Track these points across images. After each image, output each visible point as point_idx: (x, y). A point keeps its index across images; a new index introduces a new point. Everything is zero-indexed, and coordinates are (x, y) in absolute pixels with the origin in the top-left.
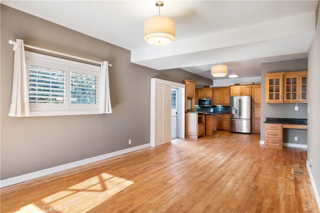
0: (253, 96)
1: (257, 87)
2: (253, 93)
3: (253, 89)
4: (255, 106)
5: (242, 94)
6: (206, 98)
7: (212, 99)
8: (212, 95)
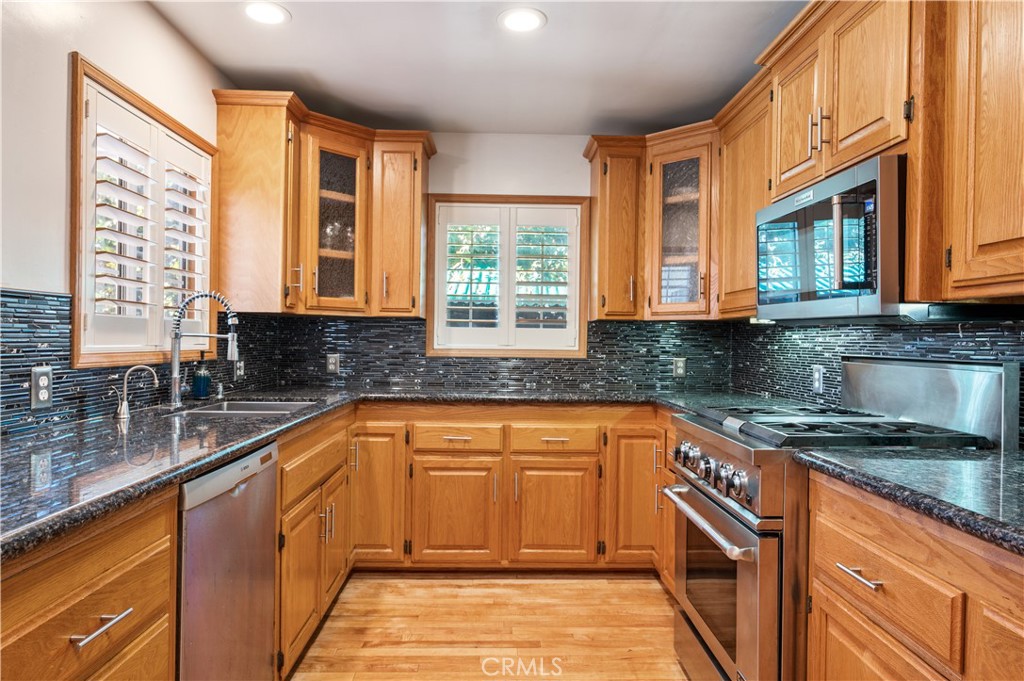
6: (836, 160)
7: (905, 157)
8: (918, 75)
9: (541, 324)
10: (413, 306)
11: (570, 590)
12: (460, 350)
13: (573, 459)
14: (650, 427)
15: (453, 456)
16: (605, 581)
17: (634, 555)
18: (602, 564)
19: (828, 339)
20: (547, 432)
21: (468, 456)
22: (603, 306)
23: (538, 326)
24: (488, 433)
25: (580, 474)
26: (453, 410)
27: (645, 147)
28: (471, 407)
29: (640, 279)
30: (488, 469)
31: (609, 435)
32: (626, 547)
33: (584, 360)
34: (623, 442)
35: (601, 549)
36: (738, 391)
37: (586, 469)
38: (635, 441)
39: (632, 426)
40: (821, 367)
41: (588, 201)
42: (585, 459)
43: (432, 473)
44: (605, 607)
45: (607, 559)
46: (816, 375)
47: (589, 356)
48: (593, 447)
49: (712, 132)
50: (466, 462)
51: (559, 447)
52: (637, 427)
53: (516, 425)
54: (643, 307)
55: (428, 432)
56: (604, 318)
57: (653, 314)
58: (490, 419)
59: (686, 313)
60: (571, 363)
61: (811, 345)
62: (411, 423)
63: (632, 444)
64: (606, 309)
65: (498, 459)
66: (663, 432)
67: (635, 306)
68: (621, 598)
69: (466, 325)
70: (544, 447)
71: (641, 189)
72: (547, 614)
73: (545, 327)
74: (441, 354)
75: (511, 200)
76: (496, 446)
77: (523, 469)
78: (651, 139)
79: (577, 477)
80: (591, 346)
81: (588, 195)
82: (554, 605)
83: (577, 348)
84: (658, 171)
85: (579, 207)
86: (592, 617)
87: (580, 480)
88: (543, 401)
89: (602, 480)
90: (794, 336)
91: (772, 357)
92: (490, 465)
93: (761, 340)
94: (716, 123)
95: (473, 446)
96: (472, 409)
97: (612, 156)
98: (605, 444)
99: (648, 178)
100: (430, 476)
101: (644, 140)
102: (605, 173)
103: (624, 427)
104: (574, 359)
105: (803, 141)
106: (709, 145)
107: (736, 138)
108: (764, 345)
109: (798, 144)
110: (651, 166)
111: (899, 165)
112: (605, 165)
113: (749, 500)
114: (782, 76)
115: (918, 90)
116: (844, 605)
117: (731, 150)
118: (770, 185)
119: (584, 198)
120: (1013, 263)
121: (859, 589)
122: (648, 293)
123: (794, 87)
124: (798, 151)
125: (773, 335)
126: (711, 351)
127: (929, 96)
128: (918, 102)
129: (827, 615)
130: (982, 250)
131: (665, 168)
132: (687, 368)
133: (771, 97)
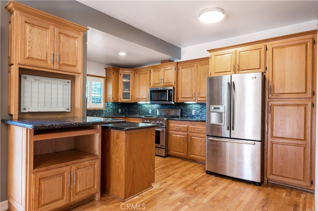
0: (268, 75)
1: (282, 47)
2: (269, 66)
3: (269, 52)
4: (275, 103)
5: (237, 69)
6: (164, 85)
7: (174, 87)
8: (176, 79)
19: (152, 106)
22: (113, 99)
46: (150, 111)
54: (119, 100)
57: (121, 101)
59: (126, 101)
61: (148, 107)
64: (114, 100)
71: (119, 78)
83: (103, 107)
84: (122, 75)
85: (104, 79)
94: (133, 70)
97: (114, 71)
99: (120, 76)
101: (120, 69)
105: (158, 80)
106: (132, 73)
107: (139, 74)
108: (137, 107)
109: (157, 81)
110: (121, 74)
111: (174, 88)
112: (113, 73)
113: (163, 124)
114: (153, 70)
115: (176, 81)
116: (174, 132)
117: (138, 75)
118: (150, 84)
119: (105, 77)
120: (185, 99)
121: (177, 130)
122: (120, 97)
123: (156, 73)
124: (157, 82)
125: (140, 105)
126: (124, 108)
127: (177, 82)
128: (176, 82)
129: (172, 134)
130: (182, 98)
131: (123, 75)
132: (121, 111)
133: (150, 72)
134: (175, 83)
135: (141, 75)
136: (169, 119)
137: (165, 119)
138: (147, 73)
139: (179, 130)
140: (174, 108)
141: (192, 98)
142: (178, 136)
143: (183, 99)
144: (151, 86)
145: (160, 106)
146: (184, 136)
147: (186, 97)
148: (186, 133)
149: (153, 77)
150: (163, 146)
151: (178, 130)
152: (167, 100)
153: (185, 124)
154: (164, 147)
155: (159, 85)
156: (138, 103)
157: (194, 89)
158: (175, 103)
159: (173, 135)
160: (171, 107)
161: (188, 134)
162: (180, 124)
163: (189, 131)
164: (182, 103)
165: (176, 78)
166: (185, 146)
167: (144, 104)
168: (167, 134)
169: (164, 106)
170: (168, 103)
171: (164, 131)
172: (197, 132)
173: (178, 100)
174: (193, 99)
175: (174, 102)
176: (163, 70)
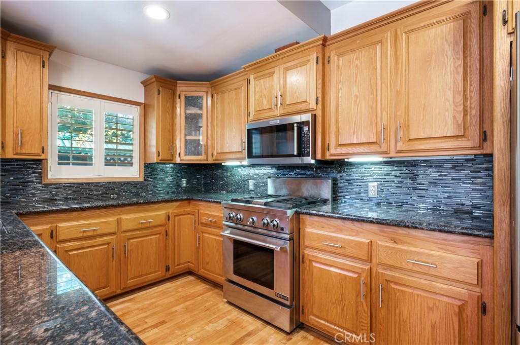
6: (285, 111)
7: (315, 115)
8: (320, 91)
9: (116, 164)
10: (43, 153)
11: (157, 293)
12: (68, 179)
13: (154, 230)
14: (187, 210)
15: (86, 240)
16: (169, 283)
17: (182, 267)
18: (168, 276)
19: (256, 171)
20: (141, 218)
21: (96, 239)
22: (159, 156)
23: (115, 165)
24: (109, 223)
25: (157, 236)
26: (85, 214)
27: (176, 86)
28: (97, 211)
29: (174, 145)
30: (108, 244)
31: (170, 216)
32: (178, 265)
33: (142, 182)
34: (177, 218)
35: (167, 269)
36: (208, 191)
37: (160, 234)
38: (181, 217)
39: (180, 211)
40: (253, 181)
41: (144, 105)
42: (160, 228)
43: (70, 253)
44: (179, 294)
45: (170, 273)
46: (251, 184)
47: (145, 180)
48: (164, 222)
49: (208, 87)
50: (95, 242)
51: (147, 225)
52: (182, 210)
53: (124, 217)
54: (176, 157)
55: (68, 229)
56: (159, 162)
57: (181, 160)
58: (109, 216)
59: (193, 161)
60: (136, 184)
61: (247, 173)
62: (55, 225)
63: (180, 218)
64: (160, 158)
65: (115, 237)
66: (197, 211)
67: (173, 157)
68: (182, 287)
69: (68, 164)
70: (140, 226)
71: (175, 105)
72: (156, 307)
73: (118, 166)
74: (53, 181)
75: (101, 97)
76: (114, 230)
77: (129, 239)
78: (180, 84)
79: (156, 238)
80: (146, 175)
81: (143, 102)
82: (156, 302)
83: (138, 176)
84: (183, 98)
85: (139, 107)
86: (178, 300)
87: (158, 240)
88: (140, 203)
89: (168, 236)
90: (238, 170)
91: (227, 178)
92: (110, 241)
93: (220, 171)
94: (210, 84)
95: (99, 232)
96: (98, 212)
97: (162, 87)
98: (169, 220)
99: (178, 100)
100: (70, 255)
101: (177, 83)
102: (159, 94)
103: (177, 211)
104: (137, 182)
105: (268, 101)
106: (207, 92)
107: (223, 92)
108: (222, 173)
109: (265, 102)
110: (179, 95)
111: (314, 117)
112: (159, 90)
113: (282, 229)
114: (256, 75)
115: (320, 96)
116: (320, 255)
117: (219, 97)
118: (249, 114)
119: (142, 104)
120: (350, 150)
121: (329, 249)
122: (178, 151)
123: (262, 81)
124: (265, 105)
125: (227, 169)
126: (195, 176)
127: (323, 99)
128: (320, 99)
129: (311, 261)
130: (340, 145)
131: (186, 98)
132: (187, 183)
133: (249, 82)
134: (317, 103)
135: (226, 95)
136: (303, 213)
137: (290, 212)
138: (241, 88)
139: (338, 251)
140: (312, 176)
141: (375, 143)
142: (332, 269)
143: (344, 150)
144: (251, 117)
145: (275, 170)
146: (355, 276)
147: (355, 142)
148: (367, 267)
149: (255, 93)
150: (284, 297)
151: (333, 250)
152: (295, 153)
153: (357, 234)
154: (288, 303)
155: (271, 114)
156: (223, 164)
157: (384, 113)
158: (318, 161)
159: (315, 265)
160: (304, 174)
161: (371, 269)
162: (339, 230)
163: (374, 260)
164: (340, 160)
165: (320, 86)
166: (360, 308)
167: (237, 167)
168: (297, 260)
169: (284, 170)
170: (298, 161)
171: (286, 251)
172: (410, 266)
173: (328, 153)
174: (380, 146)
175: (314, 157)
176: (282, 70)
